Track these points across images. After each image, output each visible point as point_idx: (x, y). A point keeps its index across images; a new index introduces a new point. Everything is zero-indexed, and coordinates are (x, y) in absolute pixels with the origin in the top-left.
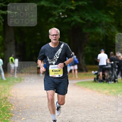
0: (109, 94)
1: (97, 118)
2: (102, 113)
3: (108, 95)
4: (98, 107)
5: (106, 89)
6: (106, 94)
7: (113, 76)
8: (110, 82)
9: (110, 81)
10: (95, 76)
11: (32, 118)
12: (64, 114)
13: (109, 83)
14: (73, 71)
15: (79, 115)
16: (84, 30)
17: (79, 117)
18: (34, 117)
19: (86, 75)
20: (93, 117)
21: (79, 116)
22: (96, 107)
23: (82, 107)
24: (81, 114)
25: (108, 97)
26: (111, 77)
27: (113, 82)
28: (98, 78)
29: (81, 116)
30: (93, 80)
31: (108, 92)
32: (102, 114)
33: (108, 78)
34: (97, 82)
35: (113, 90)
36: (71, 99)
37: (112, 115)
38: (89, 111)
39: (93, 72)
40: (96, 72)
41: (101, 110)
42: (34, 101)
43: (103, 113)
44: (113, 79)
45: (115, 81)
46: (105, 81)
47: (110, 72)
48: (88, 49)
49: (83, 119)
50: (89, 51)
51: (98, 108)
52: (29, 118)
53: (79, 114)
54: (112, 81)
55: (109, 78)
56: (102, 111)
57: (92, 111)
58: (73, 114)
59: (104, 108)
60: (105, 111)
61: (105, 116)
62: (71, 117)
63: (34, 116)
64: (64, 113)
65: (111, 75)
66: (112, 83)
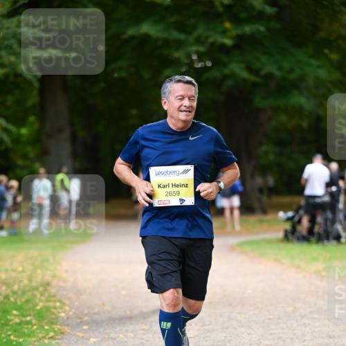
0: (324, 273)
1: (292, 339)
2: (305, 325)
3: (323, 277)
4: (295, 308)
5: (315, 259)
6: (318, 273)
10: (288, 226)
11: (118, 339)
12: (202, 328)
14: (227, 213)
15: (243, 330)
16: (259, 102)
17: (244, 336)
18: (121, 336)
19: (261, 221)
20: (281, 335)
21: (243, 334)
22: (290, 309)
23: (252, 308)
24: (250, 328)
25: (321, 281)
26: (330, 228)
28: (294, 231)
29: (249, 334)
30: (281, 235)
31: (321, 268)
32: (306, 327)
33: (321, 231)
34: (293, 242)
36: (221, 287)
37: (333, 331)
38: (269, 319)
39: (281, 214)
40: (290, 214)
41: (303, 317)
42: (124, 292)
43: (309, 324)
46: (313, 239)
48: (266, 153)
49: (254, 340)
50: (271, 157)
51: (294, 312)
52: (108, 339)
53: (242, 326)
56: (306, 321)
57: (279, 319)
58: (226, 328)
59: (311, 312)
60: (315, 318)
61: (315, 334)
62: (221, 336)
63: (122, 334)
64: (202, 326)
65: (329, 223)
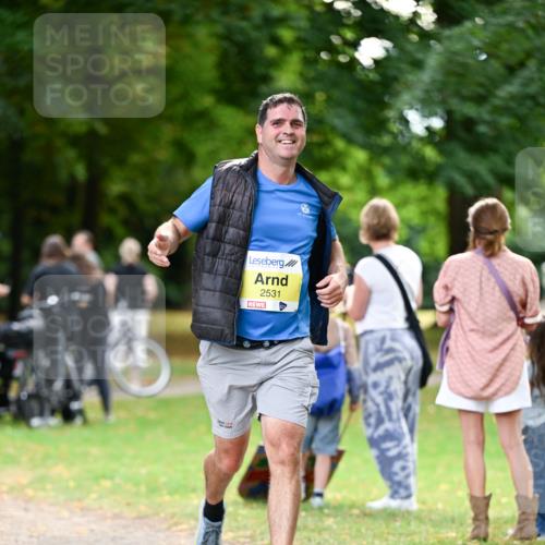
0: (30, 492)
3: (28, 500)
6: (16, 490)
7: (58, 385)
8: (36, 421)
9: (41, 414)
13: (28, 426)
25: (26, 510)
26: (45, 392)
27: (55, 421)
31: (25, 481)
33: (24, 395)
35: (60, 470)
44: (55, 400)
45: (68, 416)
54: (53, 413)
55: (30, 396)
66: (49, 427)
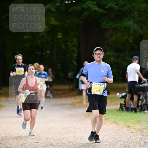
10: (122, 101)
13: (144, 113)
16: (104, 25)
30: (119, 107)
36: (81, 139)
39: (118, 94)
40: (124, 94)
47: (147, 94)
50: (112, 59)
